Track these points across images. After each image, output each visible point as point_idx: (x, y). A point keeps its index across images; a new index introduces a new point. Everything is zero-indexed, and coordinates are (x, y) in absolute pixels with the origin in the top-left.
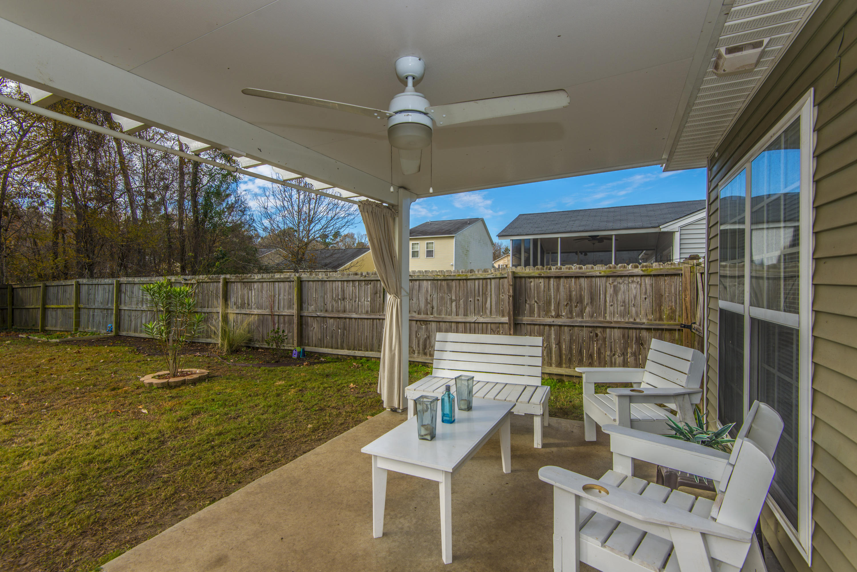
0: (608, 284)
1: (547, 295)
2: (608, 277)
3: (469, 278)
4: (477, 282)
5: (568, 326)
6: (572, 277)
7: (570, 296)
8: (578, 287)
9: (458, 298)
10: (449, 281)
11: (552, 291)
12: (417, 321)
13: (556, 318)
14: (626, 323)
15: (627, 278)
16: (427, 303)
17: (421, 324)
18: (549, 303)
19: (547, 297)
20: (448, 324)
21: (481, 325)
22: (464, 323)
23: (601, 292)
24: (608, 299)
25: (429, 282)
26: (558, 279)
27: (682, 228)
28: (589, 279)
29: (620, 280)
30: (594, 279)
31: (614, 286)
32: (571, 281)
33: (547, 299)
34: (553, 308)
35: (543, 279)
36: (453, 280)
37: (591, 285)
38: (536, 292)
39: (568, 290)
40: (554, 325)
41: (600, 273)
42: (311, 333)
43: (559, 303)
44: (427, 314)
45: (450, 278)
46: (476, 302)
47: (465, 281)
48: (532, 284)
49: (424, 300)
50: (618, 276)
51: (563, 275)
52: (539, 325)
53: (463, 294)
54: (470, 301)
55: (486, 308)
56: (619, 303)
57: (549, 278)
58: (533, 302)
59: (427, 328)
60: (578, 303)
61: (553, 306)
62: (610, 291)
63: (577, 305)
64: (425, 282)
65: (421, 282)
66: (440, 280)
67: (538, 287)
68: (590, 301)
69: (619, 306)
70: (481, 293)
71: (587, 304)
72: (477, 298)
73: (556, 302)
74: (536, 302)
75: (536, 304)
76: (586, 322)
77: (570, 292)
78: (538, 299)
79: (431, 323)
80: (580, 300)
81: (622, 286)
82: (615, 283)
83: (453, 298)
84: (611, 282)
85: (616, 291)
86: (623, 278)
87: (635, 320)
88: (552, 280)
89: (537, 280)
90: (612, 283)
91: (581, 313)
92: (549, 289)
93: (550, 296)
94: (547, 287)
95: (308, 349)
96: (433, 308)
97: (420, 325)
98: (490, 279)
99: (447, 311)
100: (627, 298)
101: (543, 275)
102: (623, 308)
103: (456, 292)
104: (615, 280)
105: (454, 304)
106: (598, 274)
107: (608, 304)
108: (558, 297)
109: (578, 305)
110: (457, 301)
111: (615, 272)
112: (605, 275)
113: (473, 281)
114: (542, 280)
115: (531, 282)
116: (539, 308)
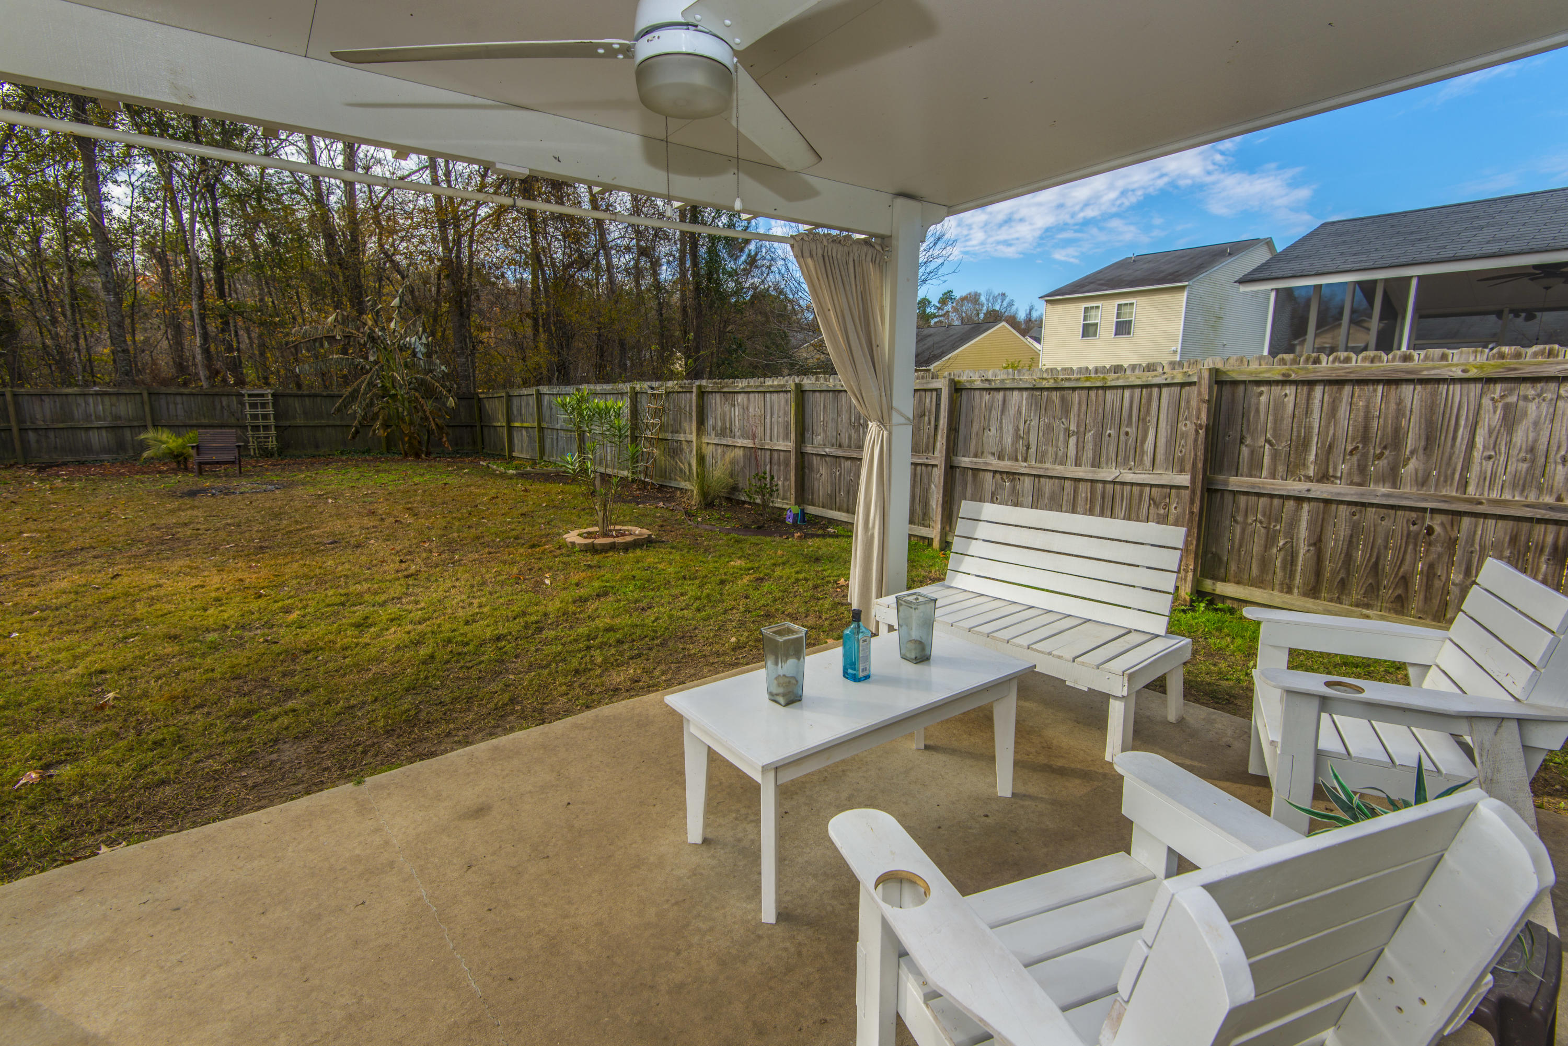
0: (1486, 402)
1: (1299, 426)
2: (1489, 381)
3: (1109, 384)
4: (1127, 393)
5: (1349, 503)
6: (1376, 382)
7: (1366, 429)
8: (1393, 406)
9: (1082, 429)
10: (1066, 392)
11: (1316, 415)
12: (995, 472)
13: (1318, 481)
14: (1527, 506)
15: (1553, 386)
16: (1017, 437)
17: (1002, 478)
18: (1305, 445)
19: (1299, 432)
20: (1056, 481)
21: (1129, 488)
22: (1092, 481)
23: (1462, 423)
24: (1479, 441)
25: (1025, 394)
26: (1335, 388)
28: (1429, 387)
29: (1529, 390)
30: (1443, 388)
31: (1507, 407)
32: (1375, 391)
33: (1299, 436)
34: (1312, 458)
35: (1293, 388)
36: (1074, 389)
37: (1433, 402)
38: (1270, 418)
39: (1362, 414)
40: (1309, 500)
41: (1464, 371)
42: (816, 484)
43: (1330, 446)
44: (1017, 460)
45: (1067, 384)
46: (1122, 437)
47: (1100, 392)
48: (1263, 399)
49: (1011, 431)
50: (1524, 380)
51: (1352, 376)
52: (1272, 496)
53: (1095, 419)
54: (1109, 435)
55: (1143, 453)
56: (1514, 452)
57: (1311, 383)
58: (1262, 441)
59: (1014, 488)
60: (1385, 448)
61: (1314, 452)
62: (1491, 417)
63: (1382, 454)
64: (1015, 393)
65: (1007, 393)
66: (1048, 389)
67: (1279, 406)
68: (1423, 443)
69: (1512, 460)
70: (1134, 419)
71: (1412, 452)
72: (1124, 429)
73: (1323, 444)
74: (1268, 441)
75: (1267, 446)
76: (1403, 497)
77: (1367, 418)
78: (1275, 435)
79: (1022, 478)
80: (1395, 440)
81: (1532, 407)
82: (1512, 399)
83: (1073, 427)
84: (1496, 396)
85: (1510, 419)
86: (1539, 386)
87: (1559, 499)
88: (1318, 390)
89: (1276, 390)
90: (1502, 397)
91: (1392, 476)
92: (1308, 412)
93: (1309, 429)
94: (1303, 406)
95: (811, 510)
96: (1028, 448)
97: (1000, 481)
98: (1160, 386)
99: (1056, 455)
100: (1544, 440)
101: (1293, 377)
102: (1524, 466)
103: (1079, 416)
104: (1511, 391)
105: (1073, 440)
106: (1458, 373)
107: (1477, 455)
108: (1331, 432)
109: (1387, 453)
110: (1080, 435)
111: (1515, 369)
112: (1482, 376)
113: (1120, 391)
114: (1290, 390)
115: (1261, 393)
116: (1275, 456)
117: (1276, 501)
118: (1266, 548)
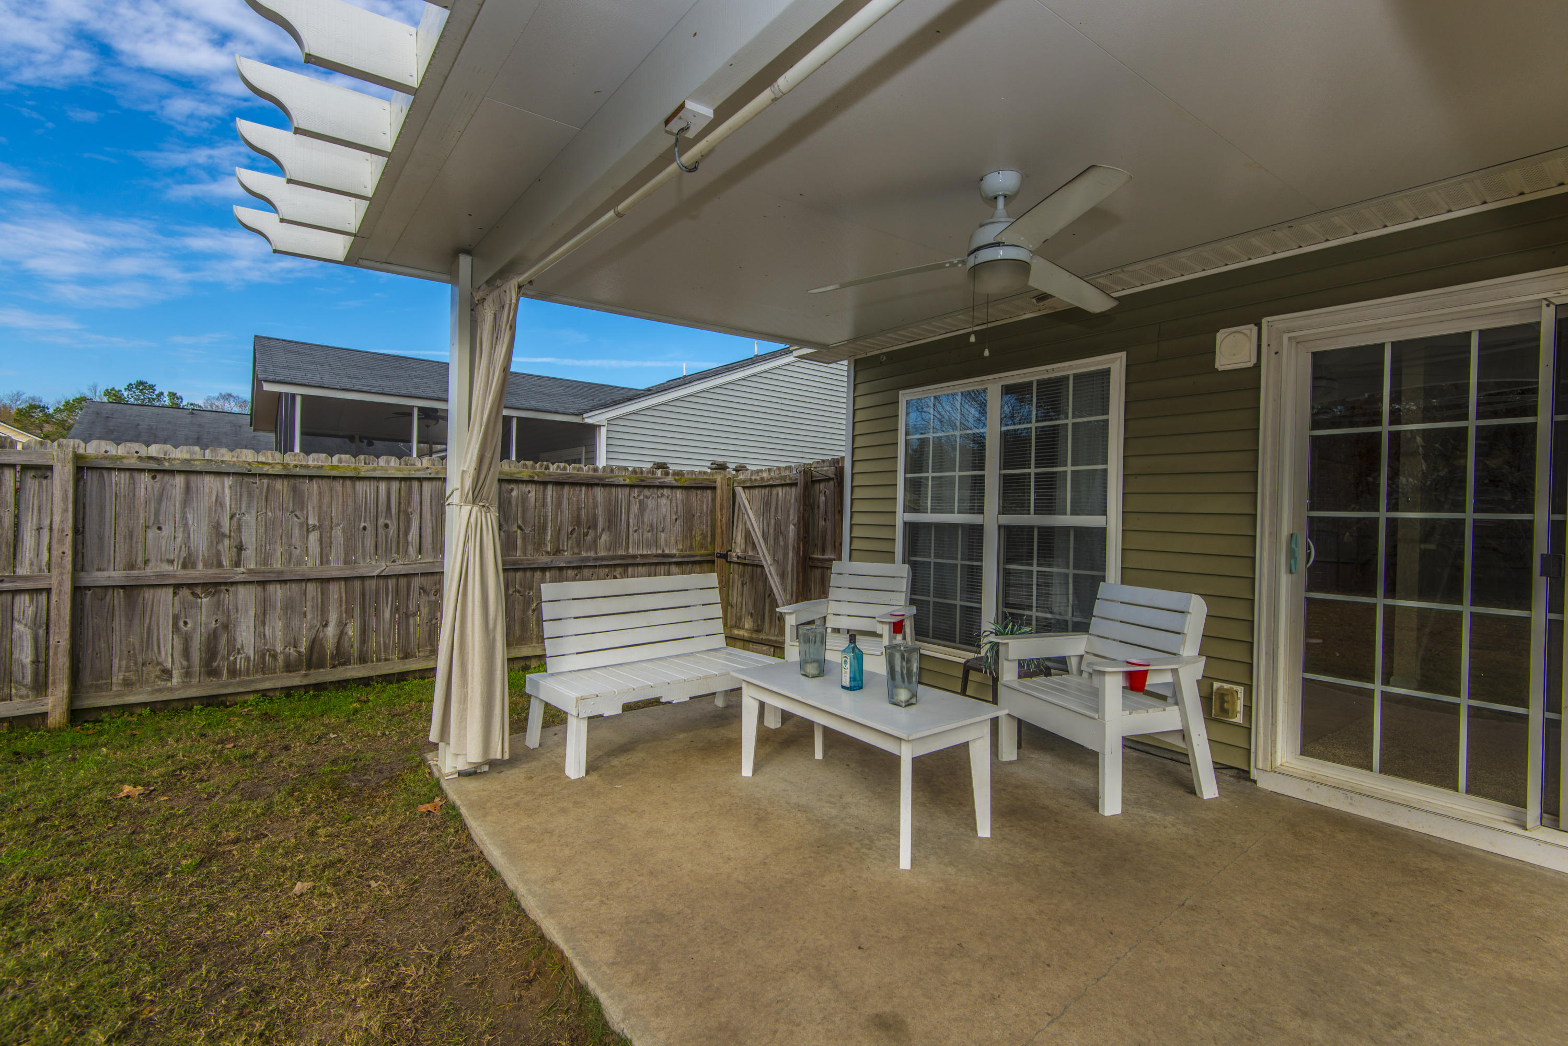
0: (632, 499)
1: (539, 515)
2: (632, 486)
3: (362, 474)
4: (383, 486)
5: (573, 568)
6: (581, 484)
7: (579, 516)
8: (591, 501)
9: (327, 523)
10: (297, 481)
11: (549, 507)
12: (177, 587)
13: (554, 555)
14: (655, 556)
15: (655, 490)
16: (217, 534)
17: (193, 594)
18: (544, 529)
19: (539, 519)
20: (294, 586)
21: (394, 581)
22: (346, 579)
23: (623, 511)
24: (631, 521)
25: (228, 481)
26: (559, 488)
27: (610, 421)
28: (607, 489)
29: (647, 492)
30: (613, 489)
31: (640, 501)
32: (581, 490)
33: (539, 523)
34: (549, 538)
35: (534, 486)
36: (311, 478)
37: (610, 498)
38: (520, 509)
39: (575, 506)
40: (550, 569)
41: (624, 480)
43: (560, 529)
44: (220, 565)
45: (304, 472)
46: (381, 531)
47: (348, 483)
48: (514, 493)
49: (205, 528)
50: (645, 487)
51: (571, 480)
52: (525, 570)
53: (343, 512)
54: (365, 528)
55: (407, 544)
56: (645, 527)
57: (545, 483)
58: (515, 528)
59: (218, 605)
60: (589, 528)
61: (550, 534)
62: (635, 508)
63: (588, 532)
64: (208, 479)
65: (193, 478)
66: (268, 476)
67: (524, 498)
68: (607, 524)
69: (645, 532)
70: (394, 510)
71: (603, 530)
72: (381, 521)
73: (555, 527)
74: (519, 527)
75: (519, 531)
76: (602, 558)
77: (579, 509)
78: (524, 522)
79: (232, 589)
80: (593, 525)
81: (649, 501)
82: (642, 497)
83: (312, 521)
84: (636, 495)
85: (642, 509)
86: (651, 490)
87: (663, 551)
88: (550, 489)
89: (524, 488)
90: (638, 496)
91: (594, 545)
92: (544, 504)
93: (546, 516)
94: (541, 500)
96: (240, 548)
97: (191, 597)
98: (420, 480)
99: (290, 555)
100: (655, 519)
101: (536, 478)
102: (650, 534)
103: (320, 507)
104: (641, 492)
105: (314, 537)
106: (622, 482)
107: (631, 529)
108: (559, 519)
109: (590, 531)
110: (324, 528)
111: (643, 481)
112: (631, 483)
113: (373, 484)
114: (531, 488)
115: (512, 490)
116: (524, 538)
117: (528, 574)
118: (525, 611)
